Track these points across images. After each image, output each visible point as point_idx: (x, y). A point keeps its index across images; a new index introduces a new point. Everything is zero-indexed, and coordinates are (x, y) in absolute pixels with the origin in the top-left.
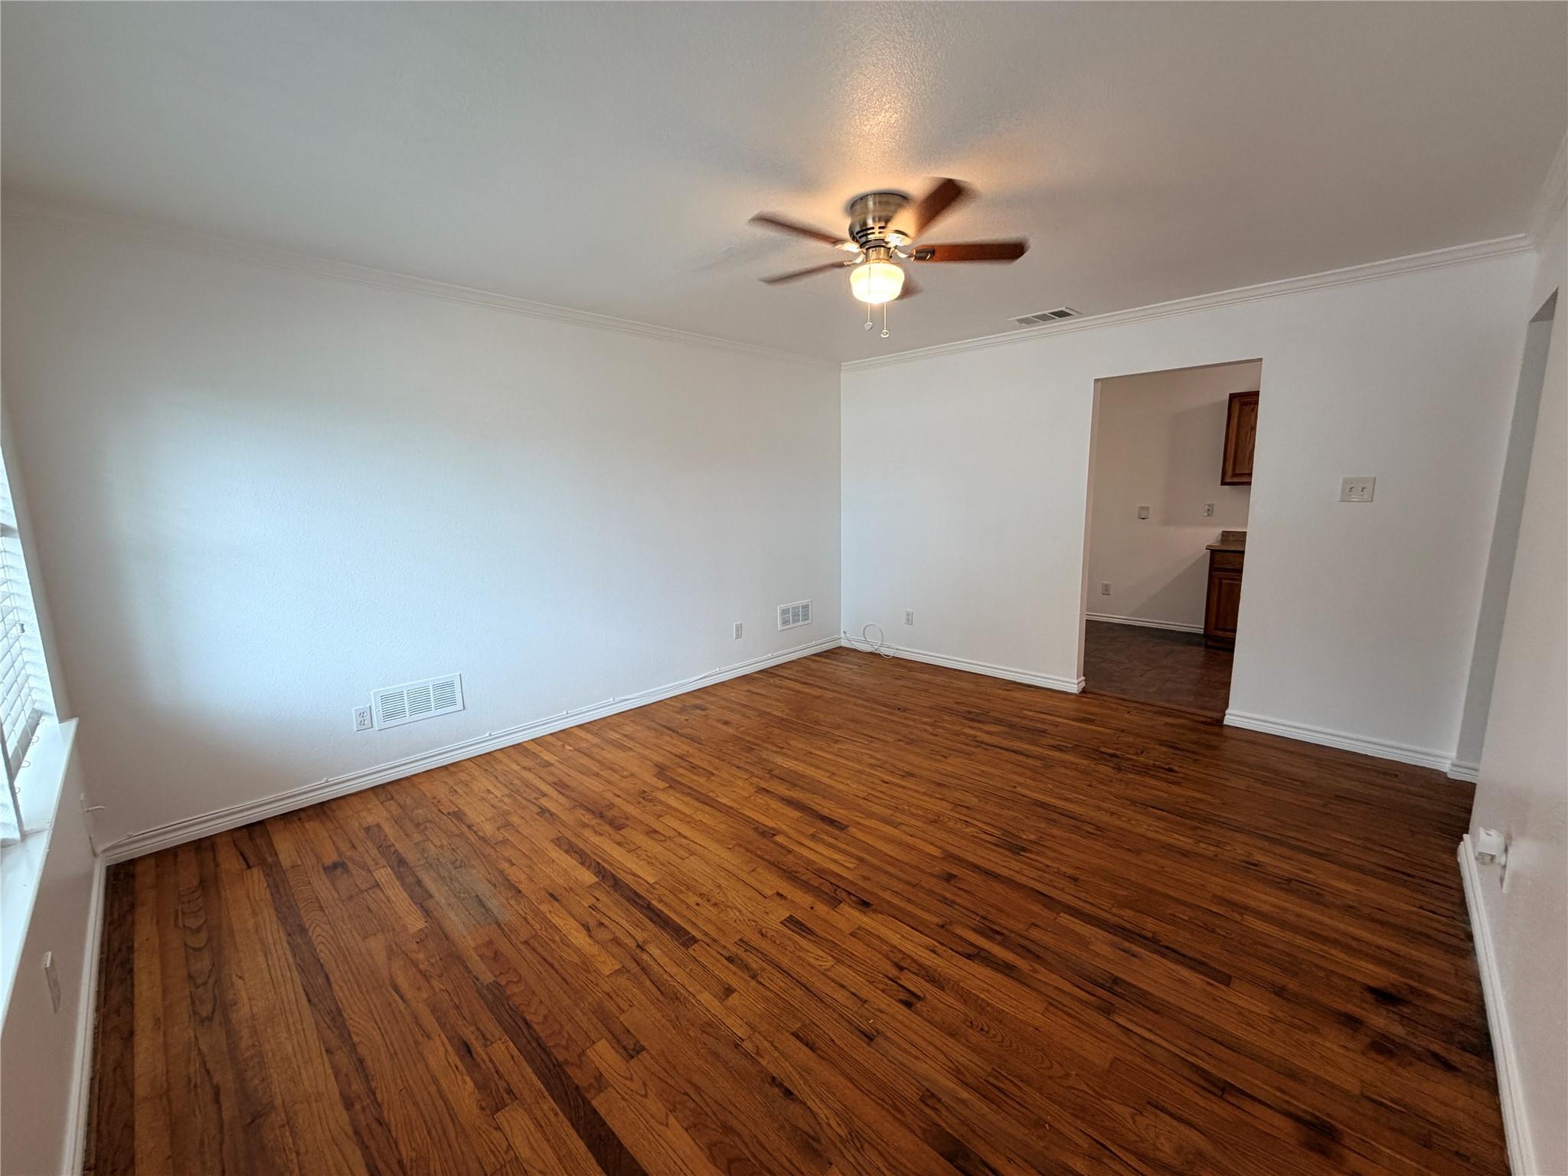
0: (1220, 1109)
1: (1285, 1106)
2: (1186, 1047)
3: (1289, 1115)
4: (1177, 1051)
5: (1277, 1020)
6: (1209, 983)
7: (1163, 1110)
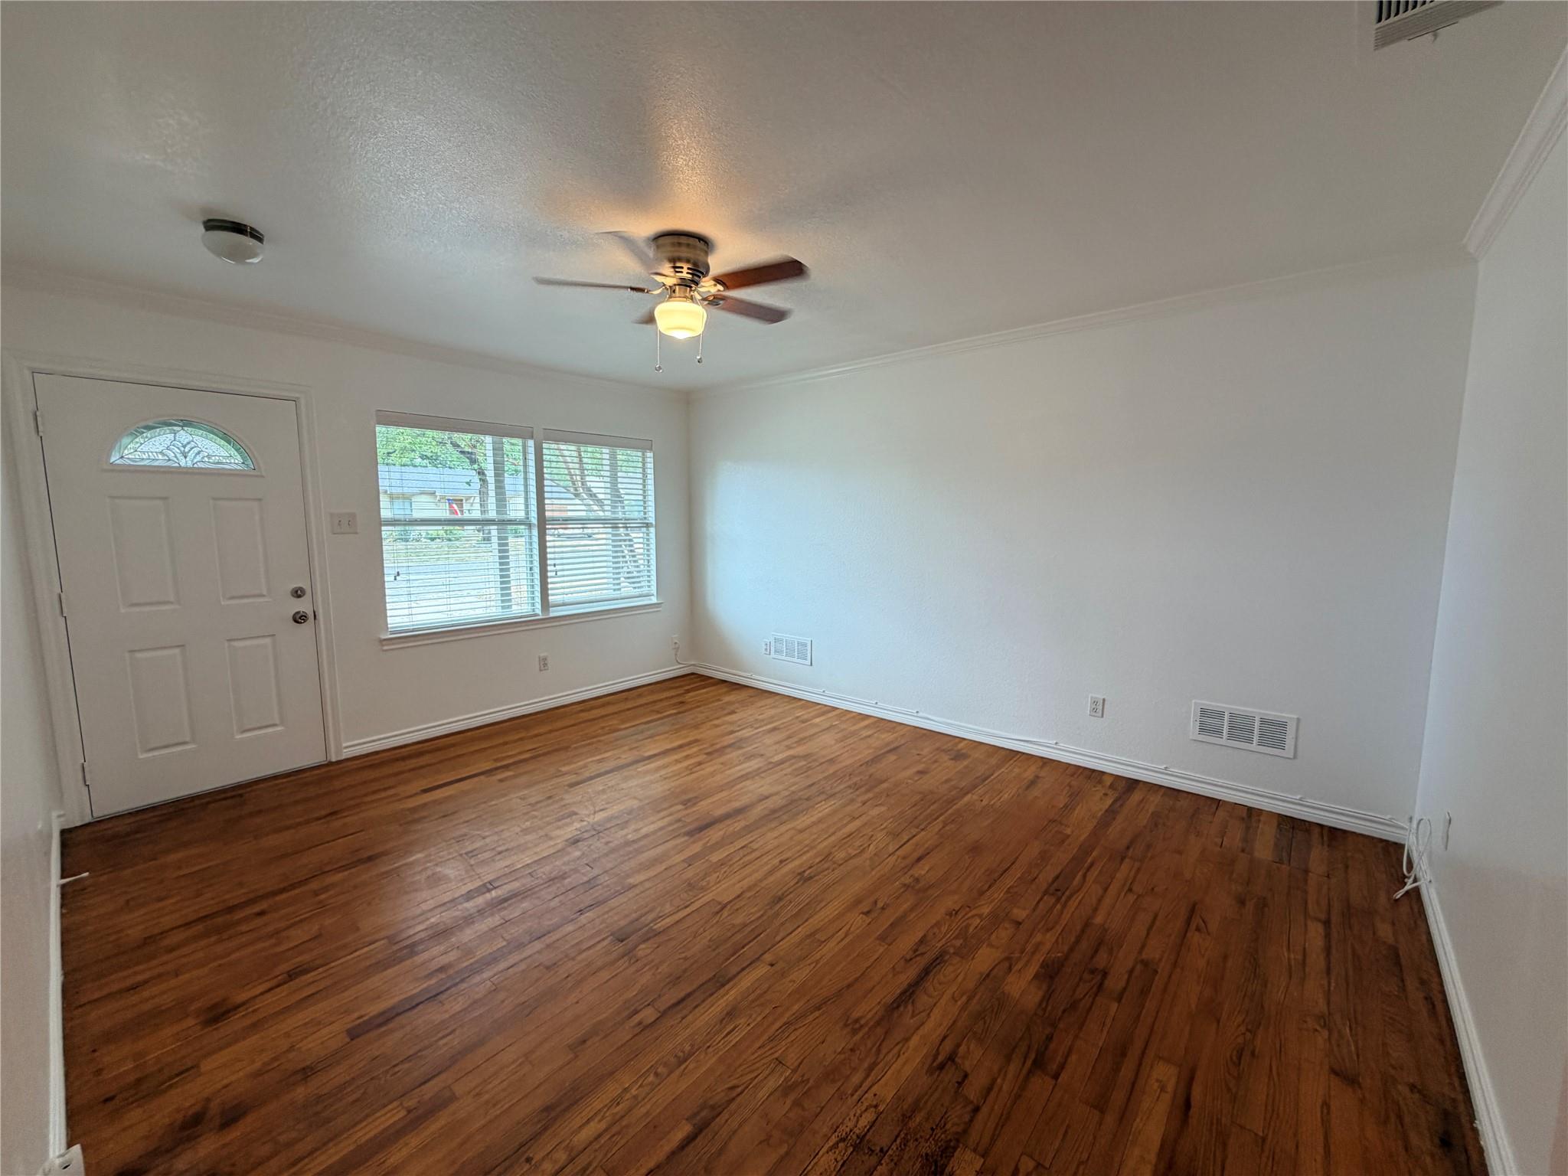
0: (285, 967)
1: (248, 1006)
2: (331, 971)
3: (243, 1004)
4: (333, 964)
5: (291, 1048)
6: (361, 1017)
7: (310, 940)
